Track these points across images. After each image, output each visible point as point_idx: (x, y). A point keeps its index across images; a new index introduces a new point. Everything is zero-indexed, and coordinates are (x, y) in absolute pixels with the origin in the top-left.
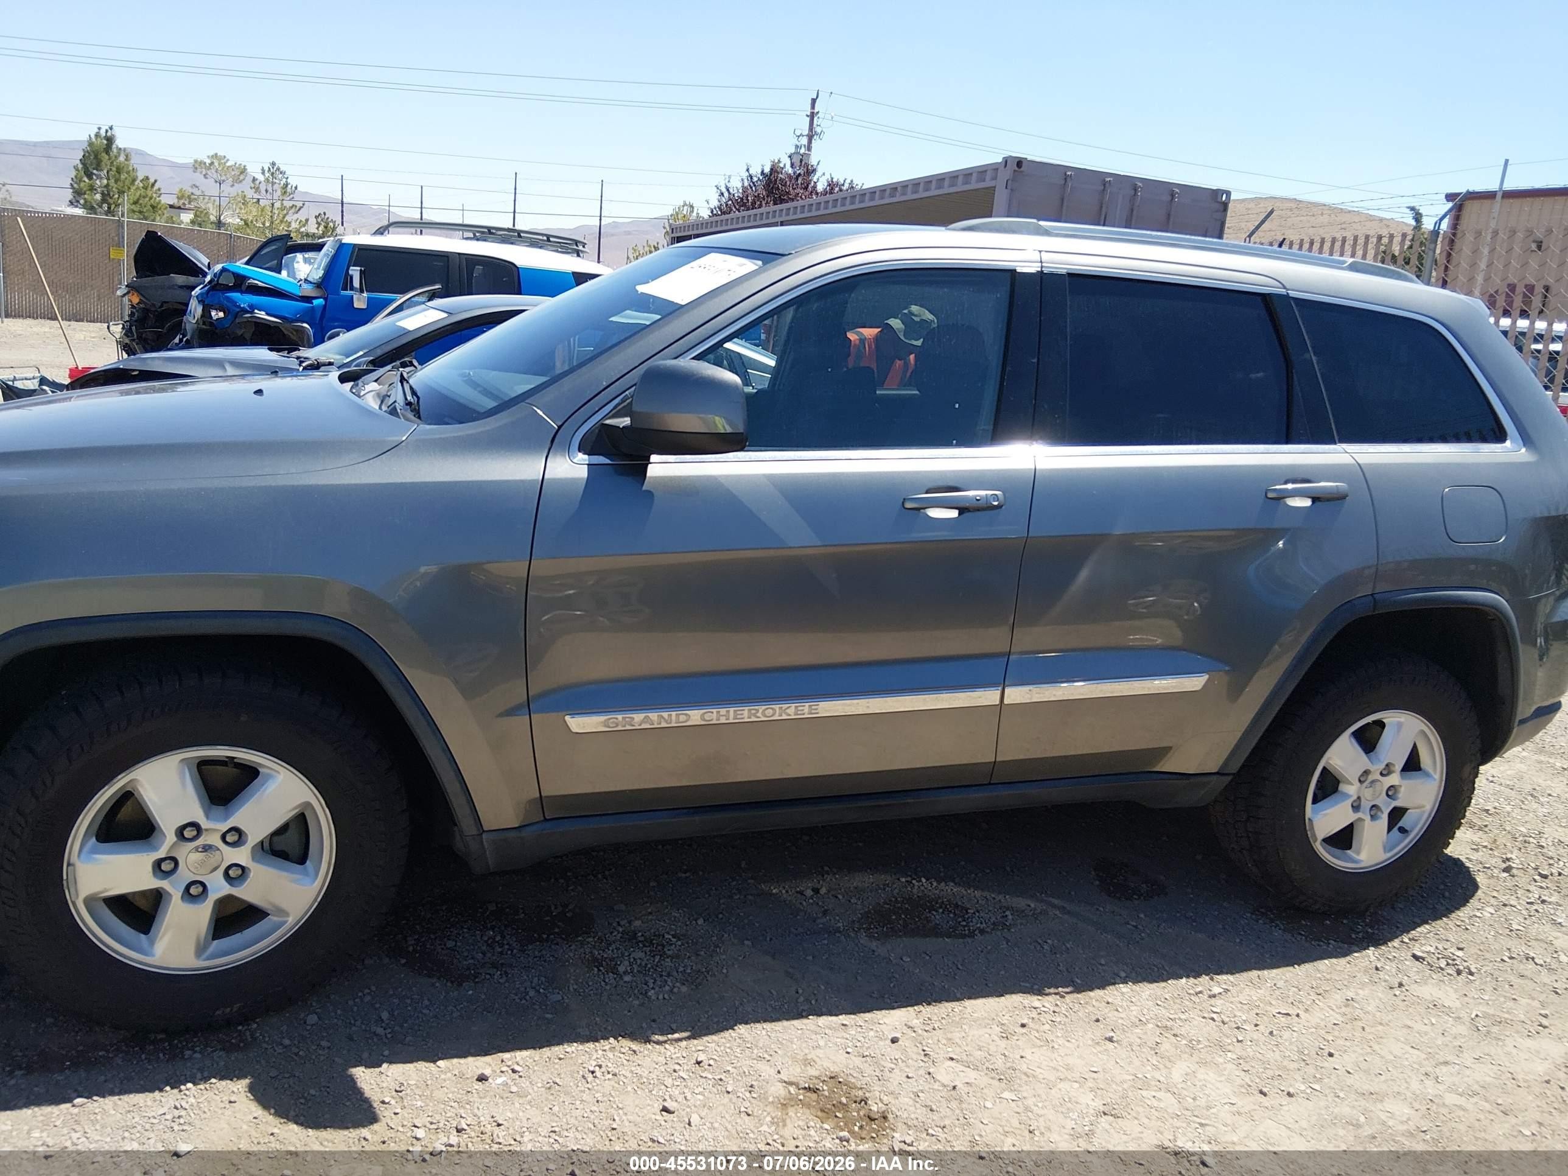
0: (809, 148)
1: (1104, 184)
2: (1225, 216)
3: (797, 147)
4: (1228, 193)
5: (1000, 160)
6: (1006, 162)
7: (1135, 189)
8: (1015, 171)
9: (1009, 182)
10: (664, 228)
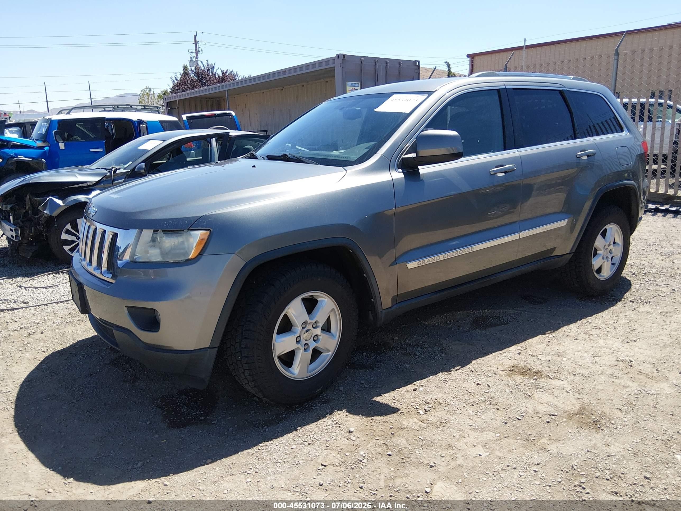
0: (197, 58)
1: (375, 62)
2: (419, 71)
3: (191, 58)
4: (419, 62)
5: (335, 56)
6: (338, 56)
7: (387, 63)
8: (342, 60)
9: (341, 65)
10: (139, 99)
